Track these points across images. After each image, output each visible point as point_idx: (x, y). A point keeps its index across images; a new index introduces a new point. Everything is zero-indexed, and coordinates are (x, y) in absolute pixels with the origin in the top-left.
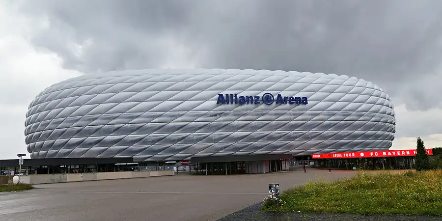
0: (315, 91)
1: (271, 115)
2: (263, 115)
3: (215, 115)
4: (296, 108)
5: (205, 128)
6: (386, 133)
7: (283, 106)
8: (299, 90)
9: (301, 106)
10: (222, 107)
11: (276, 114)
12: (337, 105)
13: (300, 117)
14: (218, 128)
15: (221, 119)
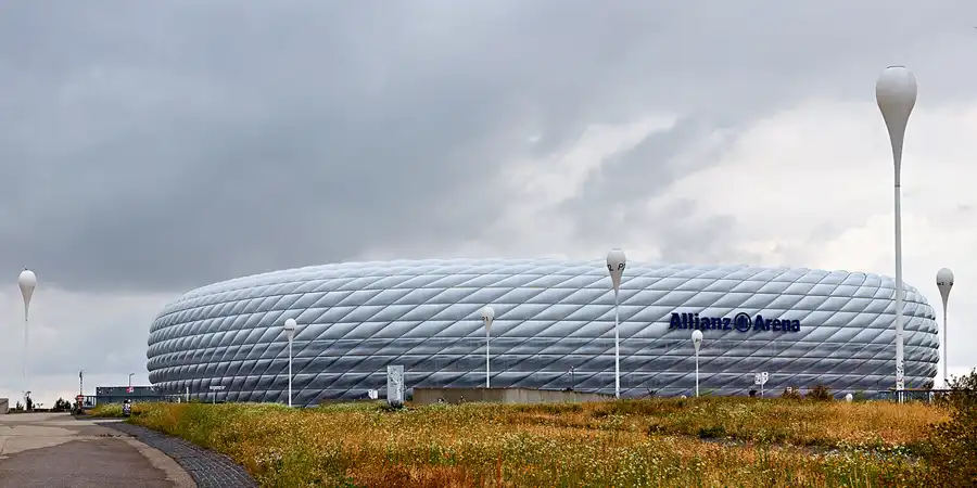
0: (811, 308)
1: (744, 347)
2: (732, 347)
3: (663, 346)
4: (781, 338)
5: (647, 365)
6: (919, 379)
7: (763, 334)
8: (786, 307)
9: (789, 335)
10: (676, 333)
11: (751, 347)
12: (843, 332)
13: (785, 353)
14: (665, 365)
15: (672, 352)
